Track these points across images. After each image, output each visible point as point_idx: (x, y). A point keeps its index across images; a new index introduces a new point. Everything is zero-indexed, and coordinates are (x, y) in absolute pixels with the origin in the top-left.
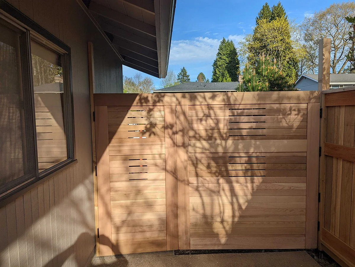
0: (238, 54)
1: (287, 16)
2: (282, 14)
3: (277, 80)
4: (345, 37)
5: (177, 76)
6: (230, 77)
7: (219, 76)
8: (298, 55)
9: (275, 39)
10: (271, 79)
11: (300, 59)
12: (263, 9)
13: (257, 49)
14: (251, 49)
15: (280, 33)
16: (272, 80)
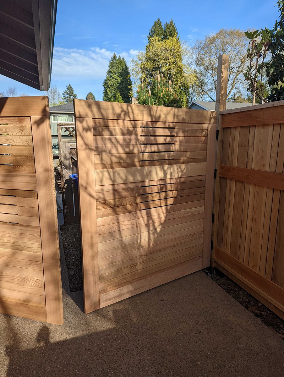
0: (131, 74)
1: (179, 37)
2: (175, 34)
3: (172, 103)
4: (231, 66)
5: (61, 94)
6: (122, 99)
7: (111, 98)
8: (189, 81)
9: (167, 60)
10: (166, 101)
11: (191, 85)
12: (155, 26)
13: (149, 70)
14: (144, 69)
15: (172, 55)
16: (167, 103)
